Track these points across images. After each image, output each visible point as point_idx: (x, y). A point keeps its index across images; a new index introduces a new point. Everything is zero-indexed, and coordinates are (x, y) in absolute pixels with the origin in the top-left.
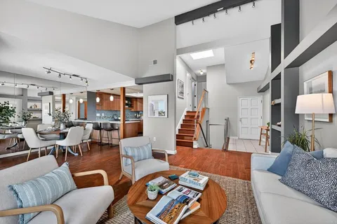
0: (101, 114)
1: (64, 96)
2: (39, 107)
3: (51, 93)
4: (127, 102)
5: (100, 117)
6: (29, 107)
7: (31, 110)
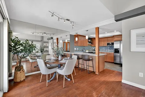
0: (77, 49)
1: (58, 39)
2: (47, 46)
3: (52, 38)
4: (90, 41)
5: (76, 50)
6: (44, 46)
7: (45, 47)
